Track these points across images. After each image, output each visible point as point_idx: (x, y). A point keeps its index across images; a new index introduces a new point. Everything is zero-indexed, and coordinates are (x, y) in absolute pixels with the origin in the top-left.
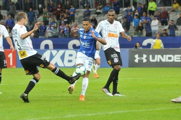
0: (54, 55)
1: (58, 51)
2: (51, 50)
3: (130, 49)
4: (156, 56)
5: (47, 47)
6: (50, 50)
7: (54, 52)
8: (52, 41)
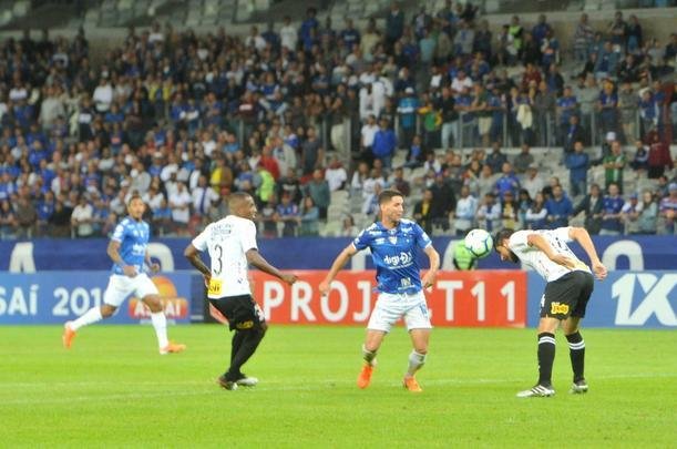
0: (646, 288)
1: (660, 277)
2: (636, 272)
5: (623, 263)
6: (633, 272)
7: (647, 280)
8: (641, 245)
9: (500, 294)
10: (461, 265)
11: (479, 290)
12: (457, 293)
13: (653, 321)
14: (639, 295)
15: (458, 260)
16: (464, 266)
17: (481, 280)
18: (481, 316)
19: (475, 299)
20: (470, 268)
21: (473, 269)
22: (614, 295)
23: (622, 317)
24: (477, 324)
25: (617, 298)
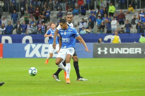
0: (33, 48)
1: (36, 45)
2: (31, 44)
3: (94, 43)
5: (27, 41)
7: (33, 45)
8: (32, 37)
13: (35, 56)
14: (31, 49)
22: (25, 49)
23: (27, 55)
25: (26, 50)
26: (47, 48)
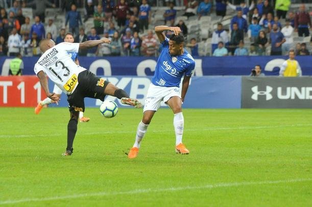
1: (120, 80)
2: (107, 77)
3: (244, 76)
4: (288, 89)
5: (100, 72)
7: (113, 81)
8: (110, 61)
9: (33, 88)
10: (13, 73)
11: (21, 86)
12: (9, 88)
15: (12, 70)
16: (14, 73)
17: (24, 81)
18: (23, 101)
19: (20, 91)
20: (17, 74)
21: (20, 75)
24: (20, 105)
26: (141, 87)
